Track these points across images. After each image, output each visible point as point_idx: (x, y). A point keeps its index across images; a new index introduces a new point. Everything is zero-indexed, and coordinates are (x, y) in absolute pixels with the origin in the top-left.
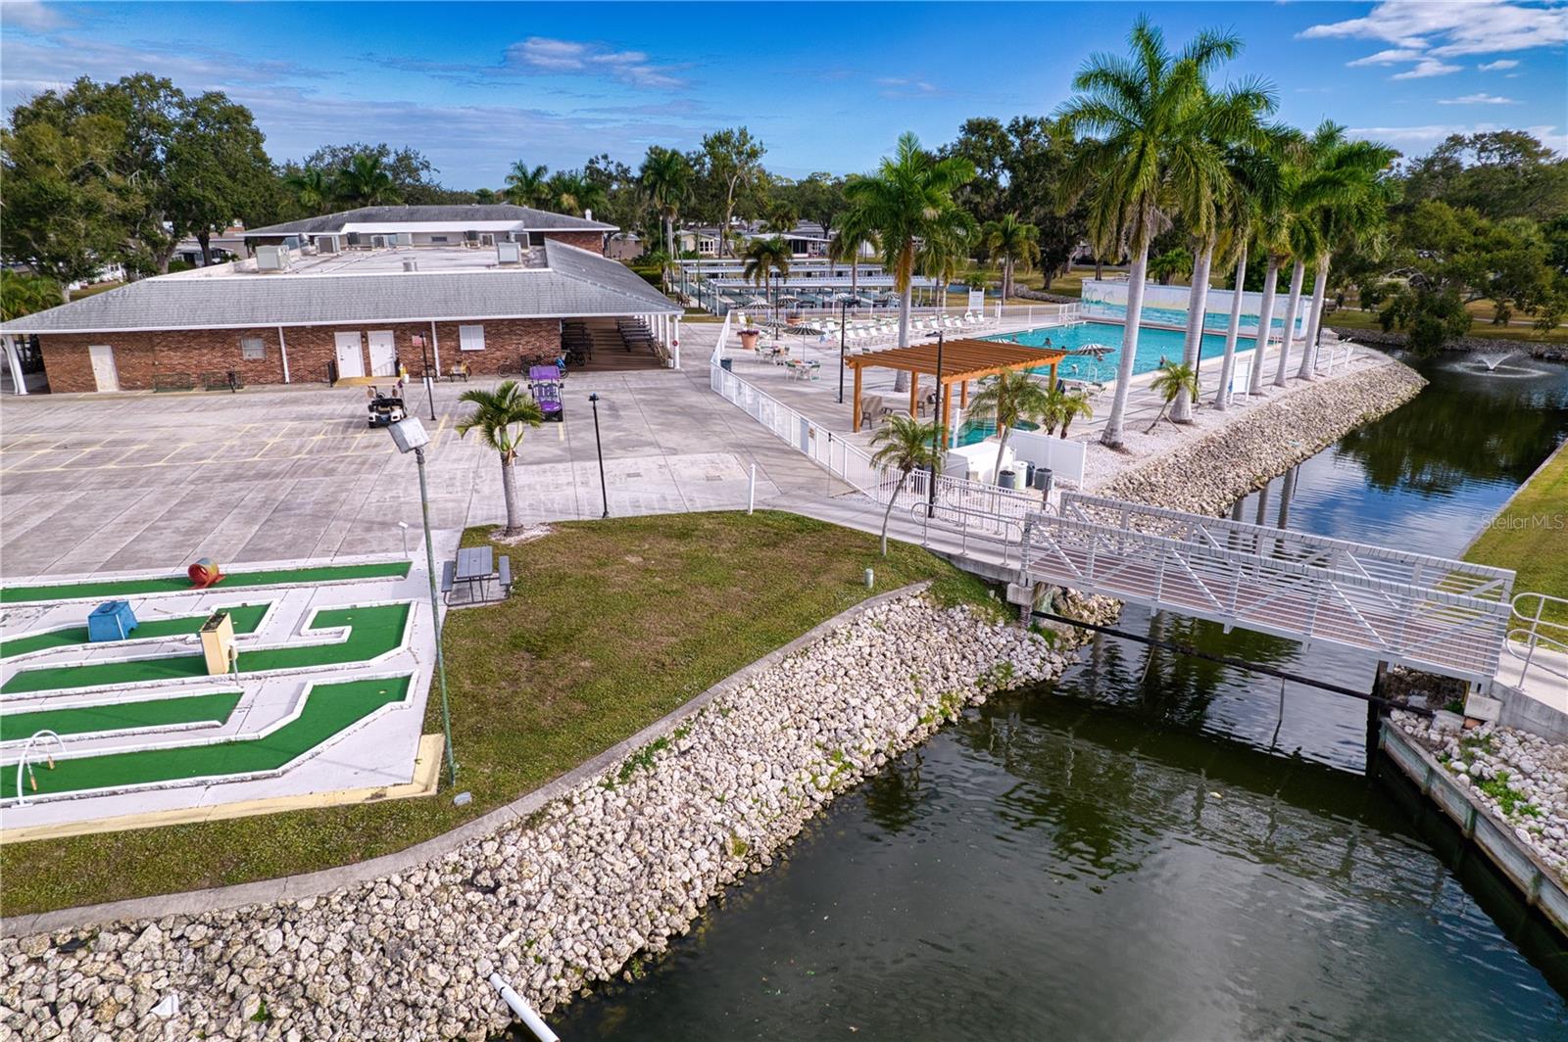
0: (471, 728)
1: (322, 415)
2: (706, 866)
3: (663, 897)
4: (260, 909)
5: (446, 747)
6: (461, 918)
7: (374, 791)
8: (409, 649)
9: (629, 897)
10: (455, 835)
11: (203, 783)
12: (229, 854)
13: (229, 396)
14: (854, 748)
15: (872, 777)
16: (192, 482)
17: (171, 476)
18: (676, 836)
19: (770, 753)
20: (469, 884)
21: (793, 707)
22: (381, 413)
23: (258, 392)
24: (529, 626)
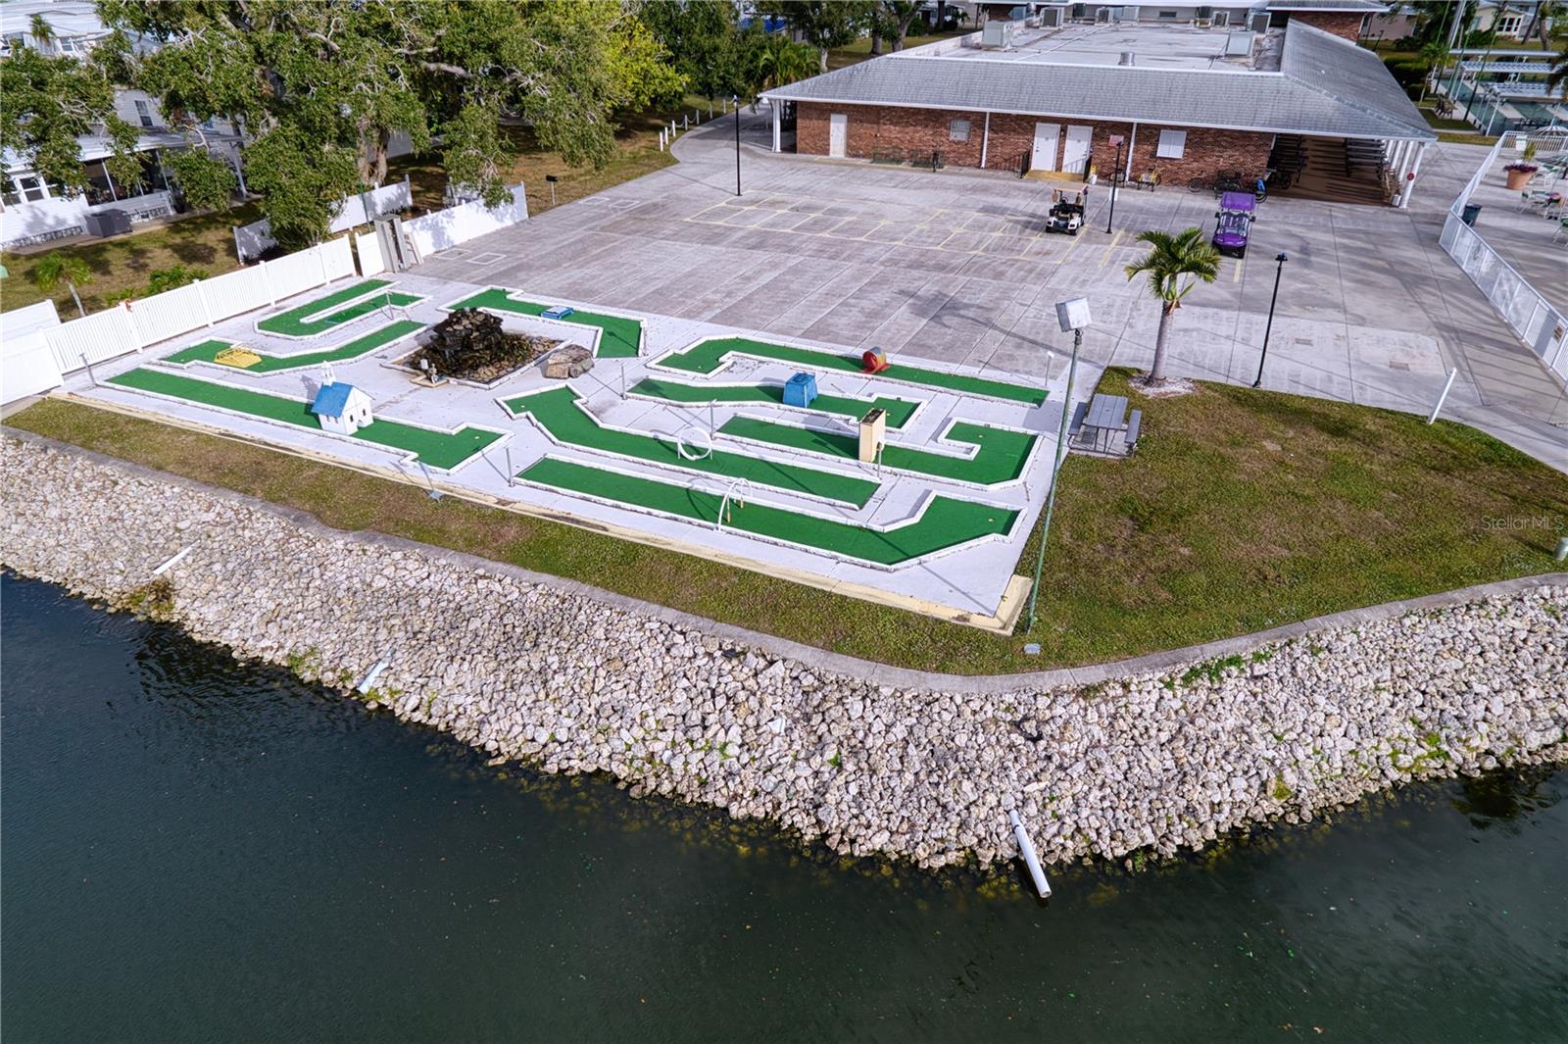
0: (1058, 582)
1: (1006, 209)
2: (1241, 796)
3: (1187, 808)
4: (852, 680)
5: (1031, 592)
6: (1001, 752)
7: (961, 613)
8: (1025, 483)
9: (1154, 795)
10: (1016, 679)
11: (835, 558)
12: (840, 627)
13: (929, 175)
14: (1459, 739)
15: (1469, 778)
16: (882, 263)
17: (869, 253)
18: (1219, 756)
19: (1352, 710)
20: (1017, 725)
21: (1398, 670)
22: (1060, 218)
23: (955, 174)
24: (1141, 493)
